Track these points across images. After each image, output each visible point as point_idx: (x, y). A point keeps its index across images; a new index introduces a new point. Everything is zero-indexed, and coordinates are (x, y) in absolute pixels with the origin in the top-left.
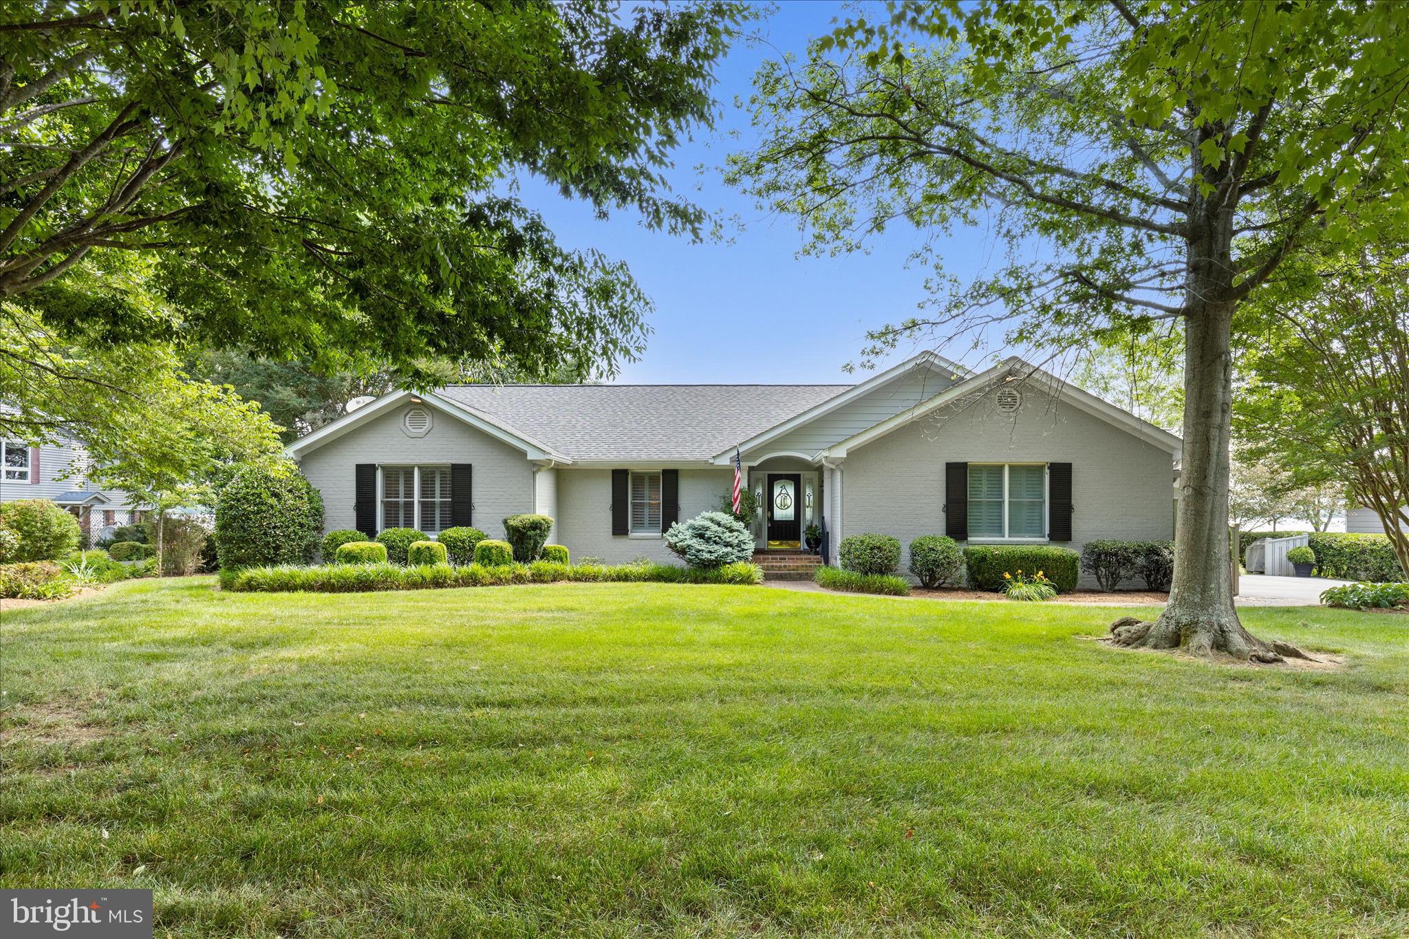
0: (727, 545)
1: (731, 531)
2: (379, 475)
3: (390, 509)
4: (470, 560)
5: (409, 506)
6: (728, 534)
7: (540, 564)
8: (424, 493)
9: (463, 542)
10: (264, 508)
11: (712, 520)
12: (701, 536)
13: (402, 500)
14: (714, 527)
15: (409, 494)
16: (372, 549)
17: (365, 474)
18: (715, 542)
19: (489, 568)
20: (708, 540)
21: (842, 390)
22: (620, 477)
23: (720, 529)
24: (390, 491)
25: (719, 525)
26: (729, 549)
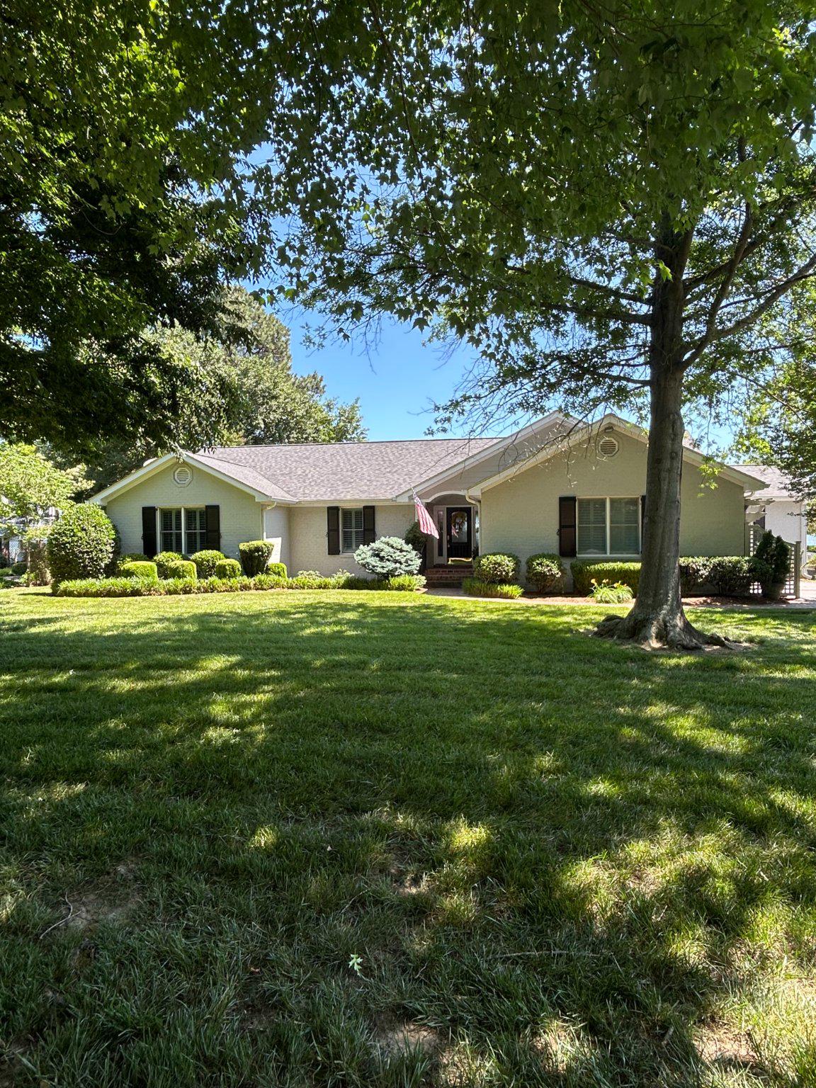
0: (396, 562)
1: (401, 551)
2: (158, 514)
3: (166, 538)
4: (211, 575)
5: (179, 536)
6: (398, 553)
7: (261, 577)
8: (188, 527)
9: (208, 561)
10: (76, 539)
11: (388, 544)
12: (378, 555)
13: (174, 531)
14: (388, 549)
15: (179, 527)
16: (145, 567)
17: (148, 513)
18: (388, 560)
19: (224, 580)
20: (382, 559)
21: (495, 441)
22: (333, 511)
23: (392, 550)
24: (166, 525)
25: (393, 547)
26: (398, 565)
